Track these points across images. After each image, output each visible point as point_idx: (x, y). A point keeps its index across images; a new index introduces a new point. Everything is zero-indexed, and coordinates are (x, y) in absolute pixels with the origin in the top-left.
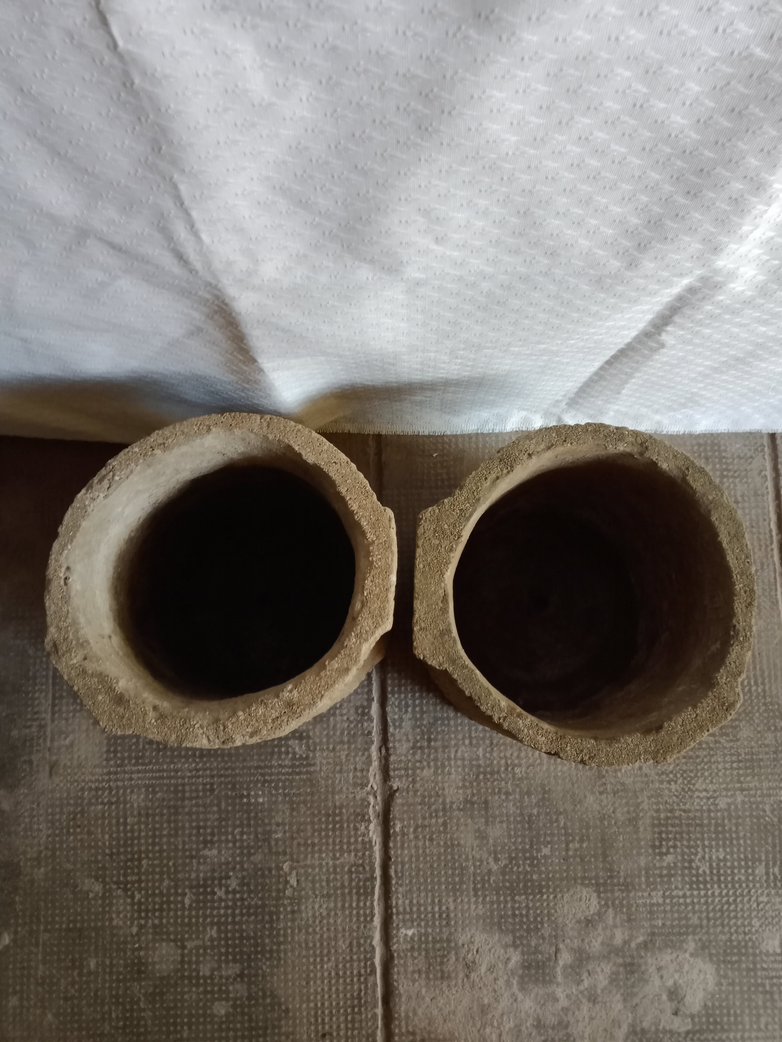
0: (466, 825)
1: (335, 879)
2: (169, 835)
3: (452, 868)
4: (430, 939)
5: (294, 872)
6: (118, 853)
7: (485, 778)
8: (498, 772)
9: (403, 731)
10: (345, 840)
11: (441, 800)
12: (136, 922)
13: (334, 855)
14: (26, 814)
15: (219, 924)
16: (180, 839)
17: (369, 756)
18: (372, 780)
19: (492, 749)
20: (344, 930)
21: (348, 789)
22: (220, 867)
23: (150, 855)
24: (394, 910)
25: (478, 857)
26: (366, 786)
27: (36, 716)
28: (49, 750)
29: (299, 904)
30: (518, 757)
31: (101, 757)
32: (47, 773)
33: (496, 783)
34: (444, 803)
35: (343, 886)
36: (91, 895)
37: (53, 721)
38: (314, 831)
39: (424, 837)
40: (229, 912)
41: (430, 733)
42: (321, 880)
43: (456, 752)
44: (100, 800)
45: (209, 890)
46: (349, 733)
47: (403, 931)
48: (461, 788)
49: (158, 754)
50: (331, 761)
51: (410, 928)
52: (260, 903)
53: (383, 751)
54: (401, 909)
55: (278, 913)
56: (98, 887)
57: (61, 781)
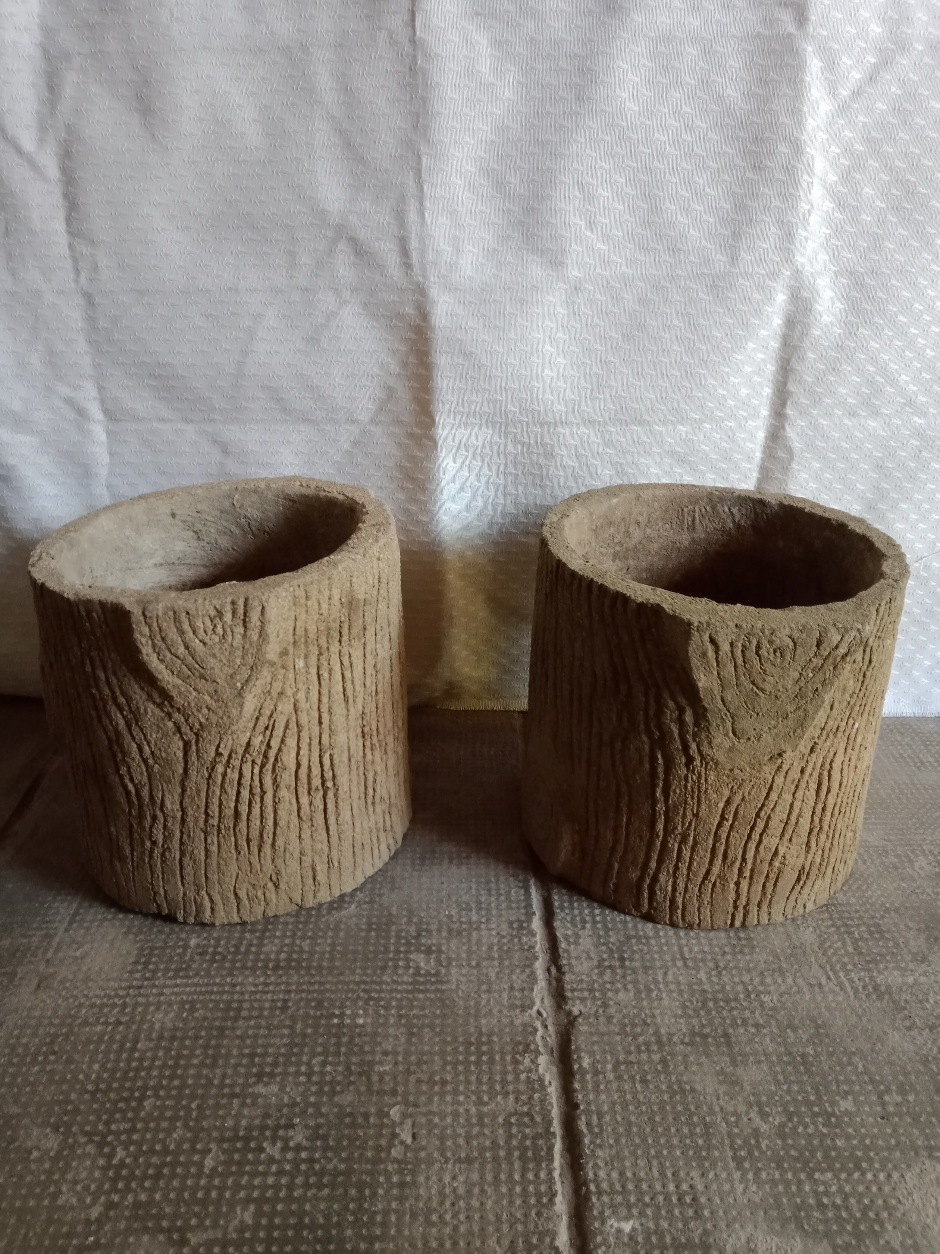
0: (700, 1065)
1: (481, 1134)
2: (203, 1065)
3: (688, 1124)
4: (668, 1239)
5: (409, 1122)
6: (109, 1089)
7: (717, 1006)
8: (736, 999)
9: (581, 947)
10: (498, 1078)
11: (651, 1031)
12: (103, 1199)
13: (479, 1098)
15: (260, 1201)
16: (218, 1071)
17: (532, 975)
18: (538, 1003)
20: (499, 1219)
21: (500, 1012)
22: (280, 1110)
23: (162, 1093)
24: (592, 1187)
25: (730, 1109)
26: (530, 1007)
27: (44, 926)
28: (48, 961)
29: (414, 1173)
30: (762, 983)
31: (123, 969)
32: (33, 986)
33: (735, 1012)
34: (657, 1034)
35: (495, 1145)
36: (35, 1154)
37: (66, 930)
38: (445, 1063)
39: (632, 1078)
40: (284, 1181)
41: (622, 952)
42: (455, 1136)
43: (665, 974)
44: (102, 1020)
45: (252, 1145)
46: (500, 948)
47: (613, 1223)
48: (681, 1017)
49: (210, 966)
50: (474, 978)
51: (627, 1219)
52: (343, 1166)
53: (553, 970)
54: (605, 1186)
55: (373, 1187)
56: (52, 1143)
57: (50, 997)
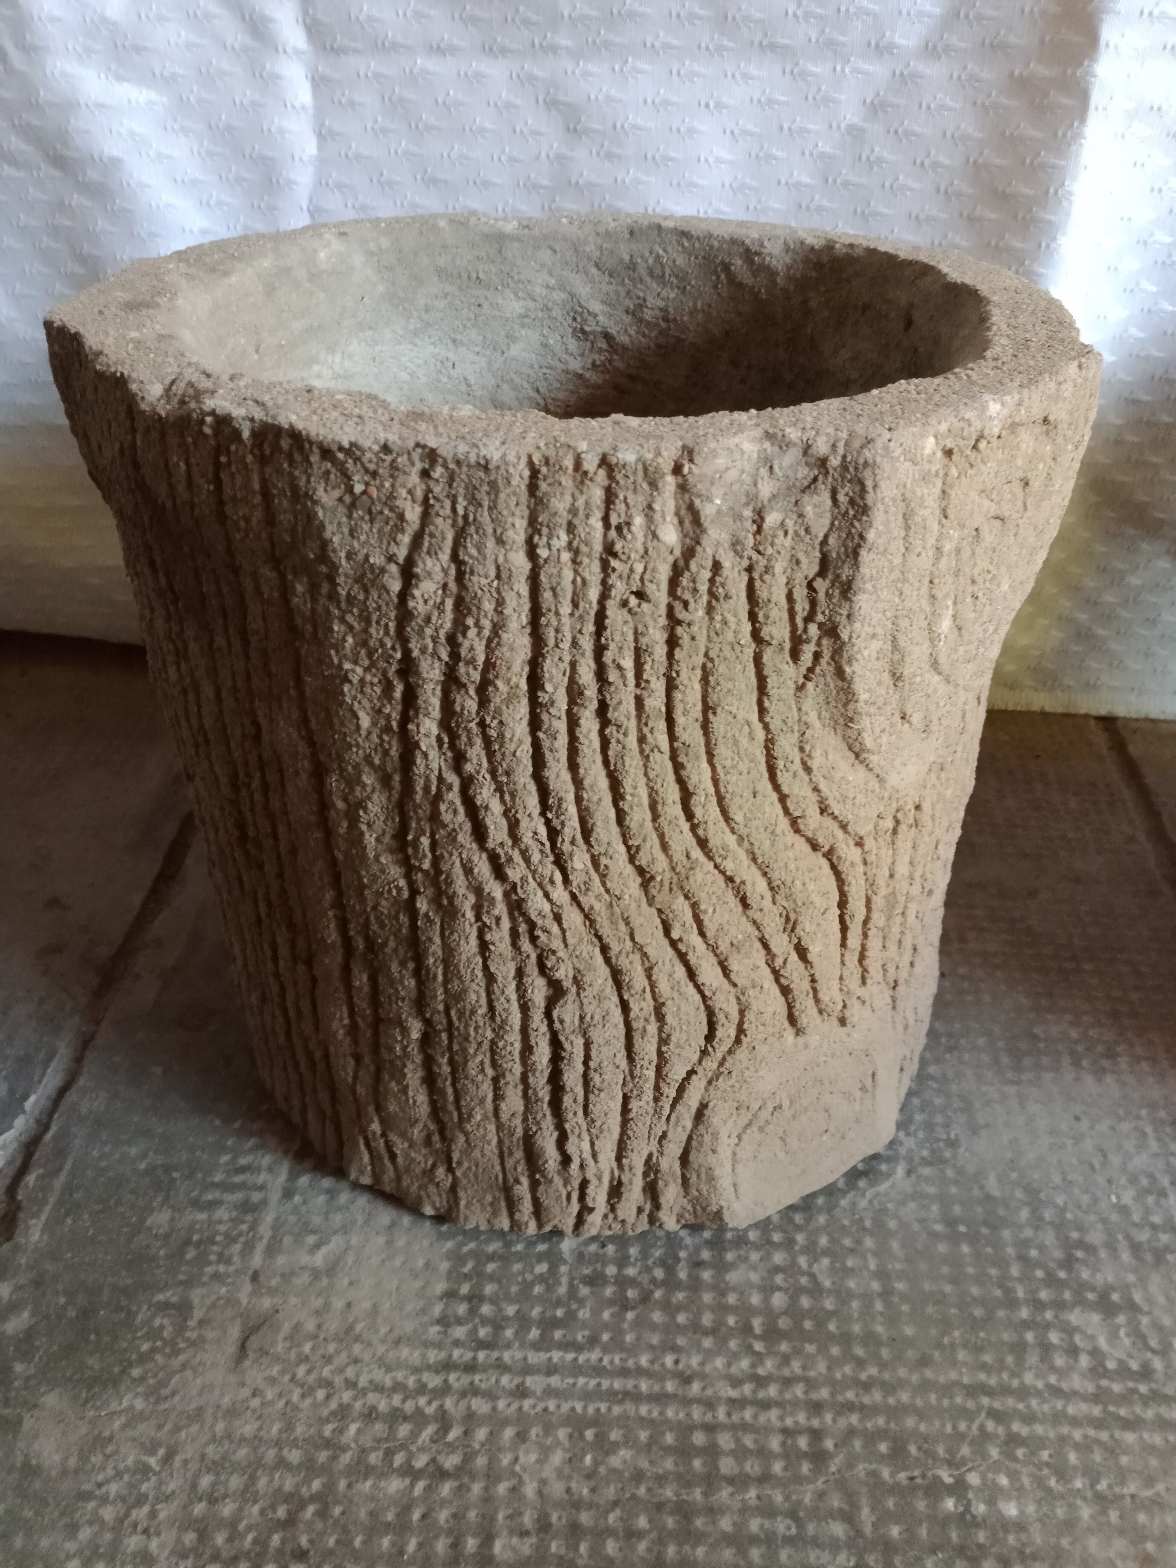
14: (114, 1488)
27: (238, 1179)
28: (255, 1277)
31: (424, 1311)
32: (231, 1348)
37: (288, 1194)
44: (399, 1459)
49: (619, 1317)
57: (272, 1381)
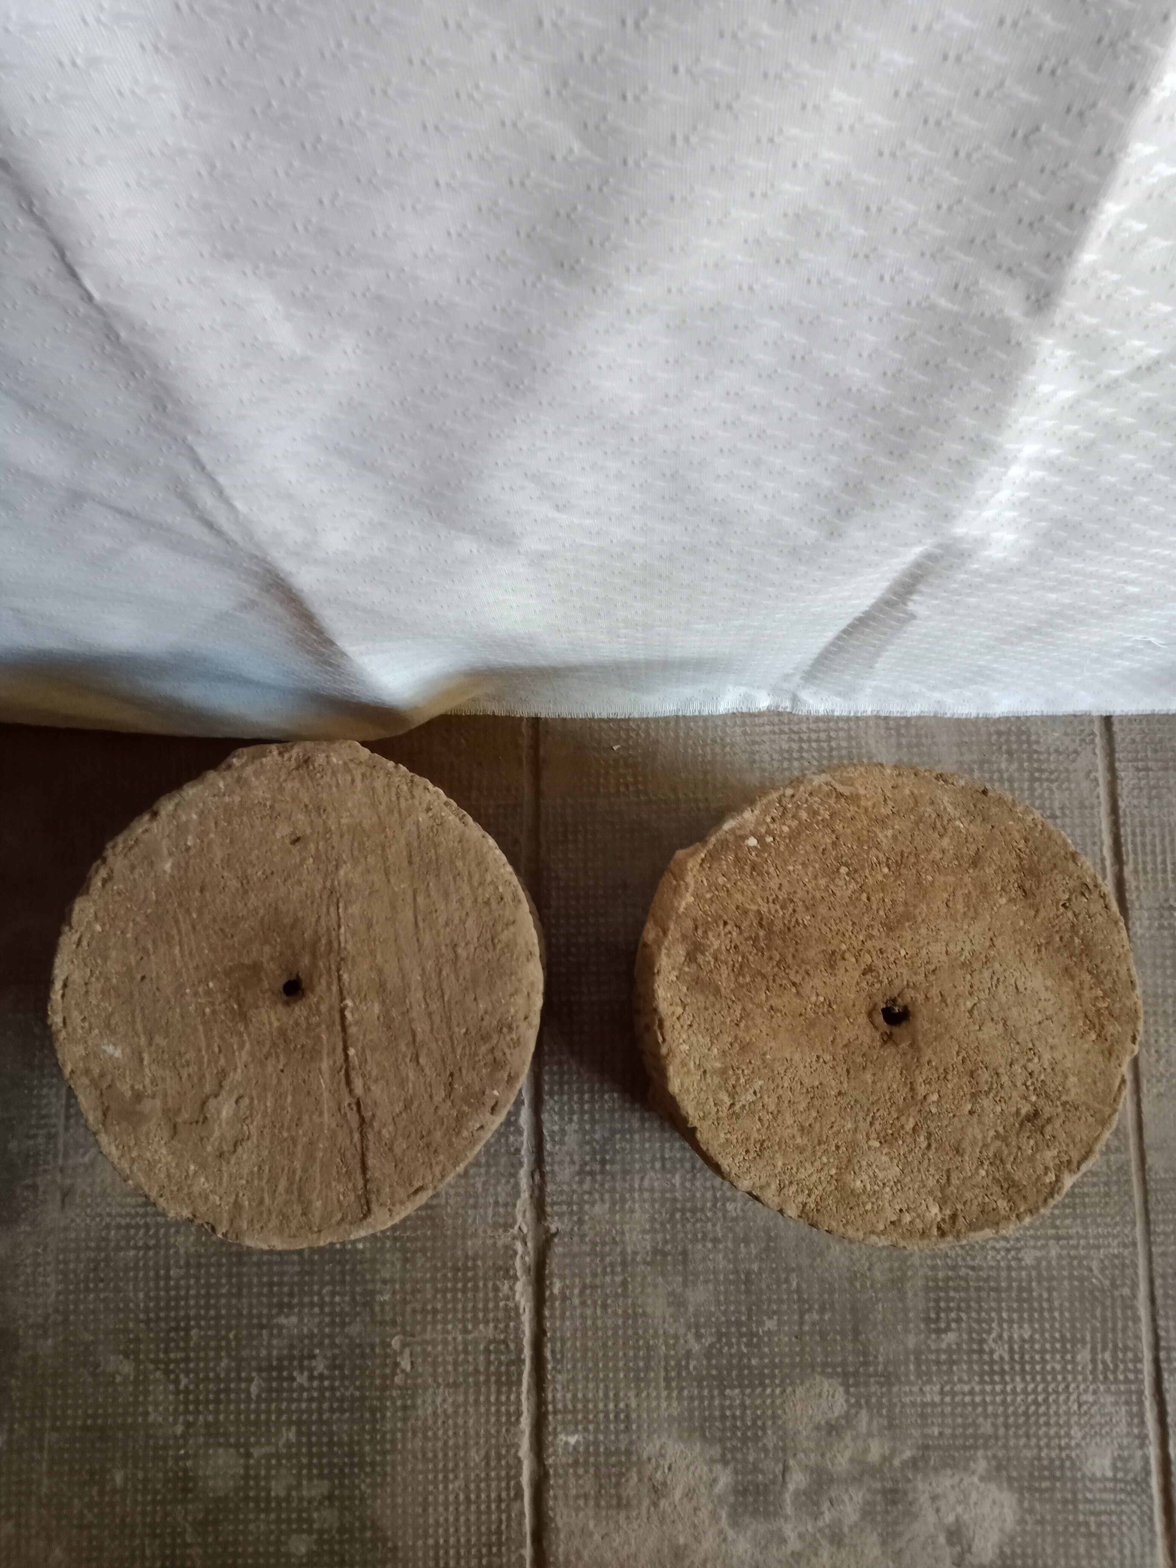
0: (655, 1286)
1: (466, 1361)
2: (229, 1295)
3: (634, 1348)
4: (602, 1449)
5: (407, 1351)
6: (158, 1319)
7: (684, 1220)
8: (702, 1210)
9: (565, 1148)
10: (481, 1306)
11: (619, 1249)
12: (181, 1419)
13: (465, 1327)
14: (28, 1261)
15: (299, 1423)
16: (244, 1300)
17: (517, 1185)
18: (520, 1218)
19: (694, 1176)
20: (478, 1434)
21: (485, 1232)
22: (302, 1341)
23: (203, 1323)
24: (550, 1408)
25: (672, 1332)
26: (512, 1227)
27: (43, 1122)
28: (61, 1170)
29: (413, 1397)
32: (58, 1203)
33: (698, 1225)
34: (623, 1253)
35: (477, 1372)
36: (118, 1379)
37: (67, 1128)
38: (436, 1291)
39: (595, 1303)
40: (314, 1405)
41: (604, 1151)
42: (445, 1363)
43: (642, 1179)
44: (132, 1243)
45: (285, 1374)
46: (487, 1152)
47: (563, 1437)
48: (649, 1232)
50: (462, 1191)
51: (573, 1433)
52: (357, 1394)
53: (537, 1177)
54: (560, 1406)
55: (383, 1409)
56: (127, 1368)
57: (78, 1215)
